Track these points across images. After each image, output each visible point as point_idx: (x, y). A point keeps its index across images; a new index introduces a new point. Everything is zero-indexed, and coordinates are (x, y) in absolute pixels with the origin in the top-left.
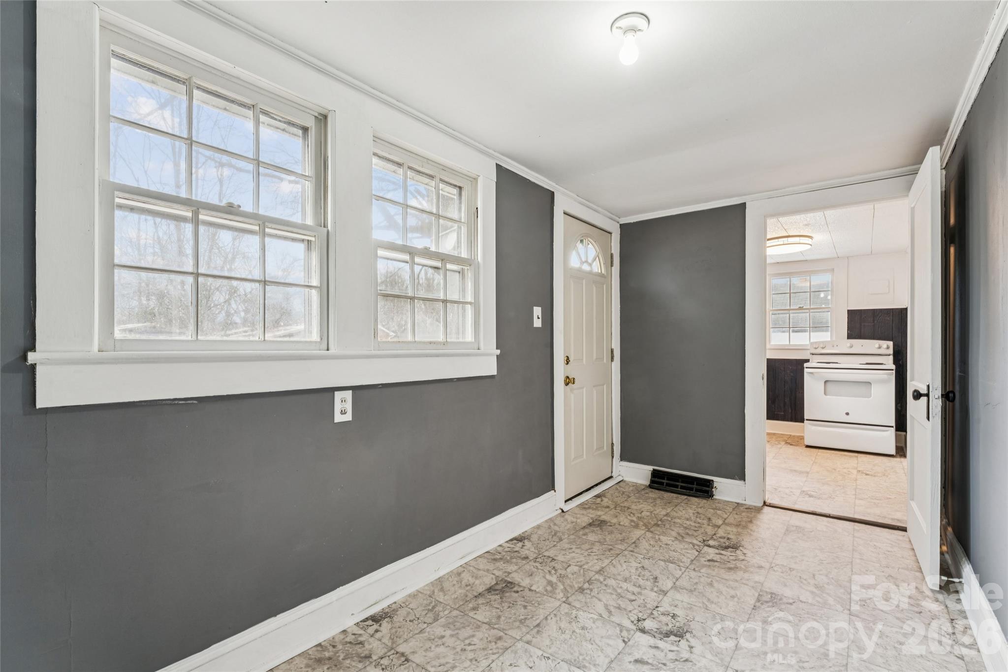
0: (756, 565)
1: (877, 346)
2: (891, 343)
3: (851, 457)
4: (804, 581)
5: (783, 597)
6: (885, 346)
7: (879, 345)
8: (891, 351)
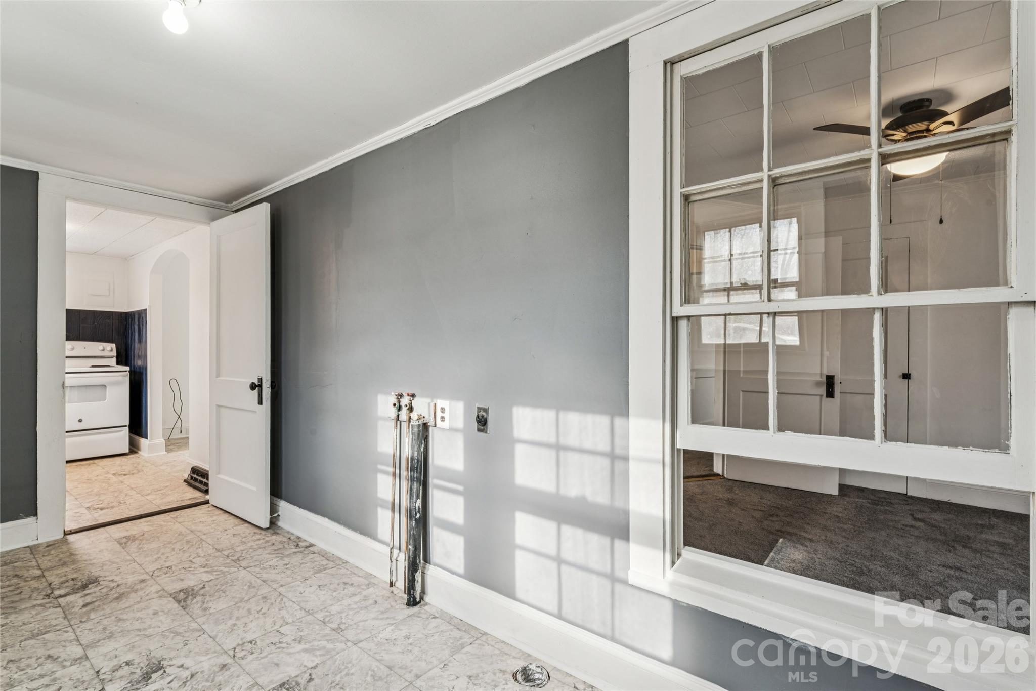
0: (137, 582)
1: (101, 348)
2: (114, 346)
3: (89, 464)
4: (190, 569)
5: (193, 587)
6: (109, 348)
7: (103, 347)
8: (114, 353)
